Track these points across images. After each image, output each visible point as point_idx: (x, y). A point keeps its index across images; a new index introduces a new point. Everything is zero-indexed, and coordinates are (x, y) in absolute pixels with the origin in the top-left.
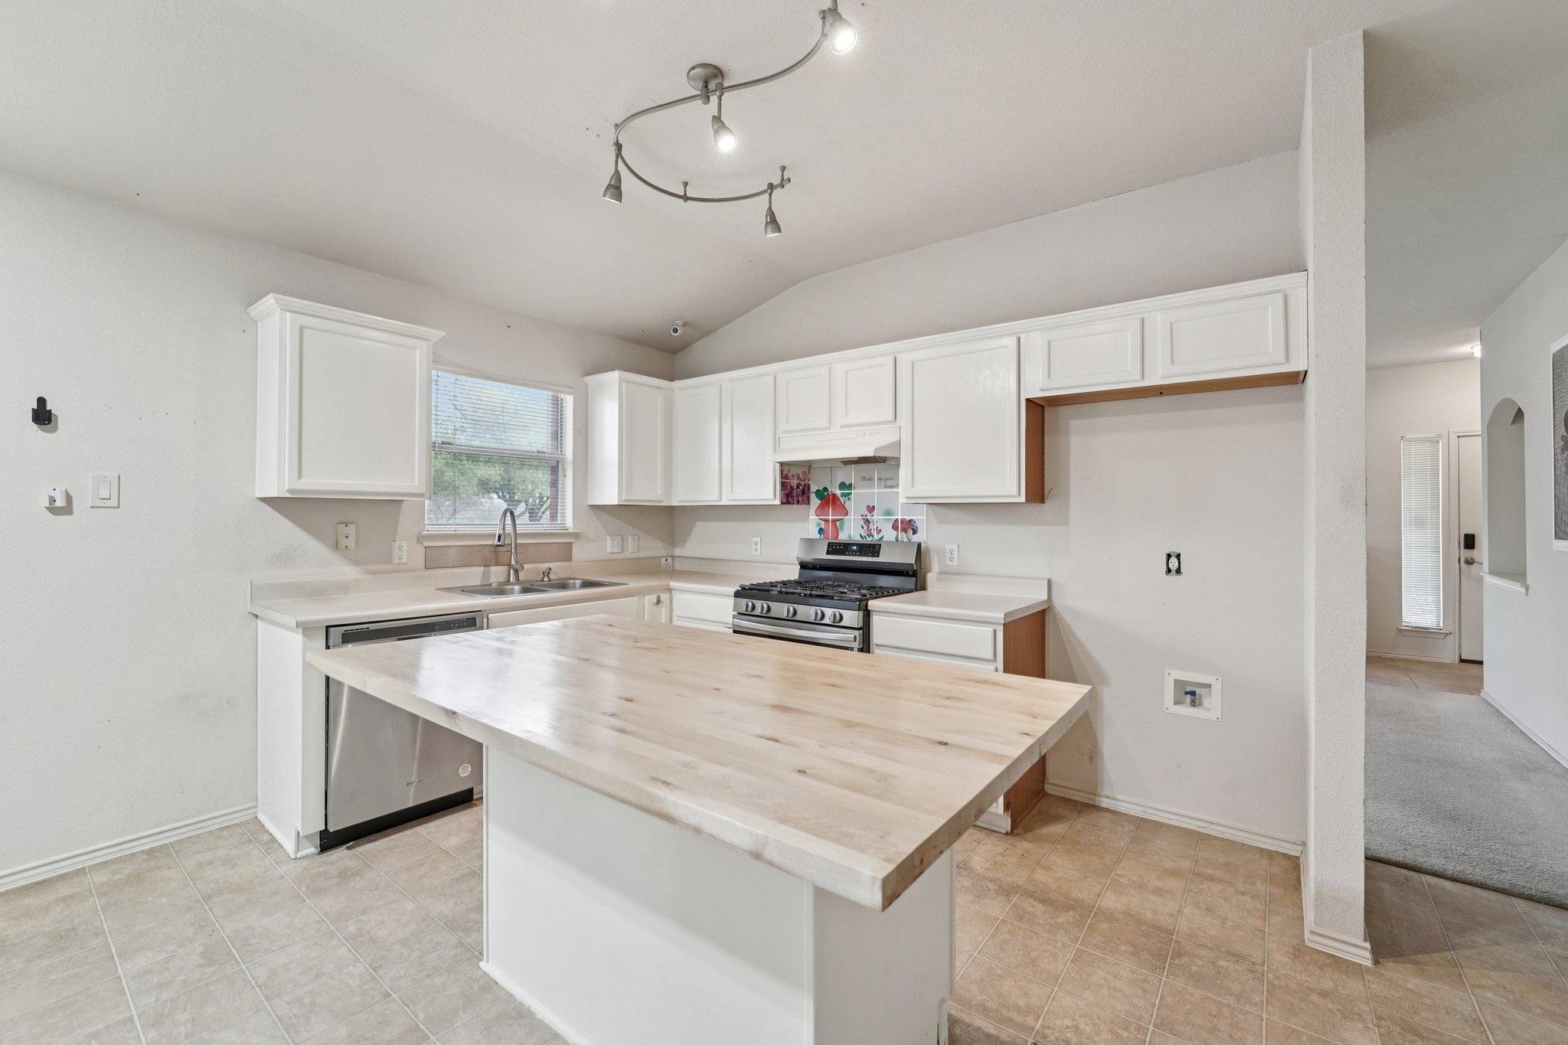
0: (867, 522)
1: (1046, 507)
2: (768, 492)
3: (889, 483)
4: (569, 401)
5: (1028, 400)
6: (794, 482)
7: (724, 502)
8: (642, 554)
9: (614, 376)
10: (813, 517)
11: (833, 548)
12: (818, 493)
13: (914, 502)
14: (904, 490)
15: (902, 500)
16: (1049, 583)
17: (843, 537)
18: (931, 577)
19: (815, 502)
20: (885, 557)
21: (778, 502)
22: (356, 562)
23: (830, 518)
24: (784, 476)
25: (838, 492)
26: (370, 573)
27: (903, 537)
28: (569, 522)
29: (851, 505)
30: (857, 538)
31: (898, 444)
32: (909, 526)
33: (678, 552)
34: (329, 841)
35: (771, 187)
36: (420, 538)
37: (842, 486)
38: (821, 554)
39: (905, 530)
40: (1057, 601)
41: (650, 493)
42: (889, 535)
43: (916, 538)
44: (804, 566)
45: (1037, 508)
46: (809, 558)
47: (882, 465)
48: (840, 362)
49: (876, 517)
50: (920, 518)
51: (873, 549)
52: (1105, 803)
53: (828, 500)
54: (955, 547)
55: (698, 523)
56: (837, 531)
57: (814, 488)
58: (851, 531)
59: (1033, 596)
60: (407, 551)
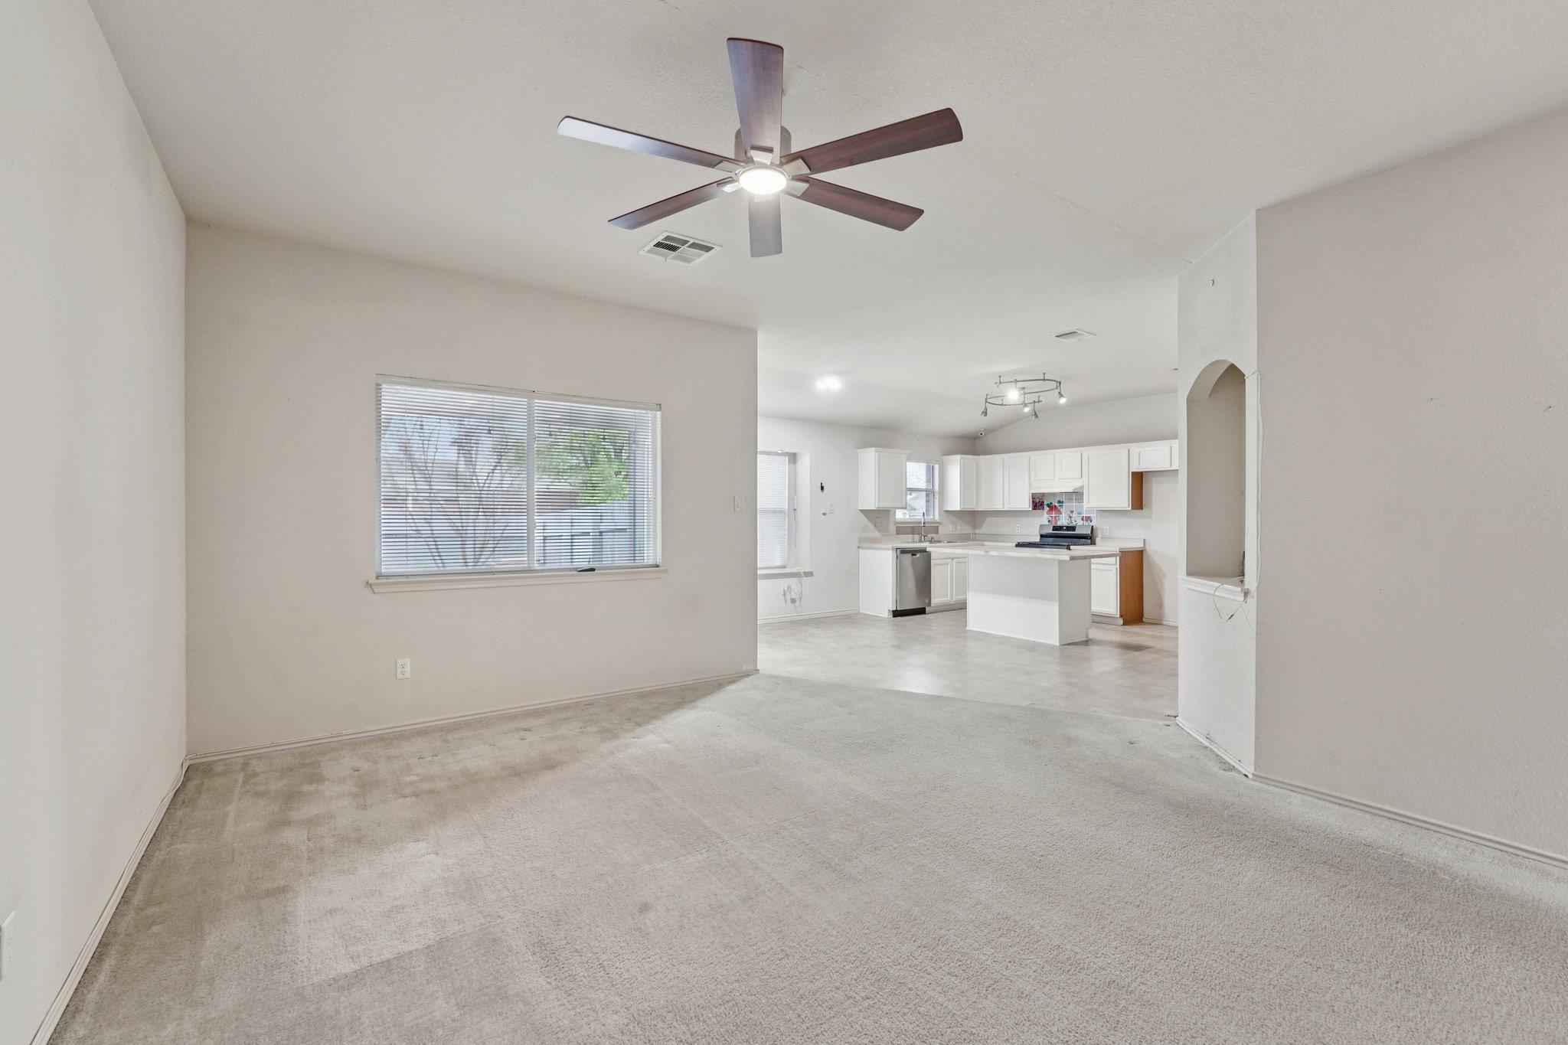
0: (1070, 517)
1: (1144, 512)
2: (1026, 505)
3: (1080, 501)
4: (937, 467)
5: (1132, 473)
6: (1037, 500)
7: (1005, 509)
8: (963, 532)
9: (958, 457)
10: (1046, 515)
11: (1055, 528)
12: (1048, 505)
13: (1090, 510)
14: (1086, 505)
15: (1085, 509)
16: (1144, 540)
17: (1059, 524)
18: (1098, 540)
19: (1047, 509)
20: (1078, 532)
21: (1031, 509)
22: (880, 531)
23: (1054, 515)
24: (1033, 498)
25: (1057, 505)
26: (884, 535)
27: (1086, 523)
28: (937, 518)
29: (1063, 510)
30: (1066, 524)
31: (1083, 486)
32: (1089, 519)
33: (977, 531)
34: (897, 614)
35: (1034, 402)
36: (896, 523)
37: (1059, 502)
38: (1050, 531)
39: (1087, 521)
40: (1147, 548)
41: (971, 506)
42: (1080, 522)
43: (1091, 524)
44: (1042, 536)
45: (1137, 512)
46: (1044, 532)
47: (1077, 495)
48: (1059, 454)
49: (1074, 515)
50: (1093, 516)
51: (1073, 528)
52: (1165, 623)
53: (1052, 507)
54: (1107, 527)
55: (988, 519)
56: (1056, 521)
57: (1046, 503)
58: (1063, 521)
59: (1138, 545)
60: (892, 529)
